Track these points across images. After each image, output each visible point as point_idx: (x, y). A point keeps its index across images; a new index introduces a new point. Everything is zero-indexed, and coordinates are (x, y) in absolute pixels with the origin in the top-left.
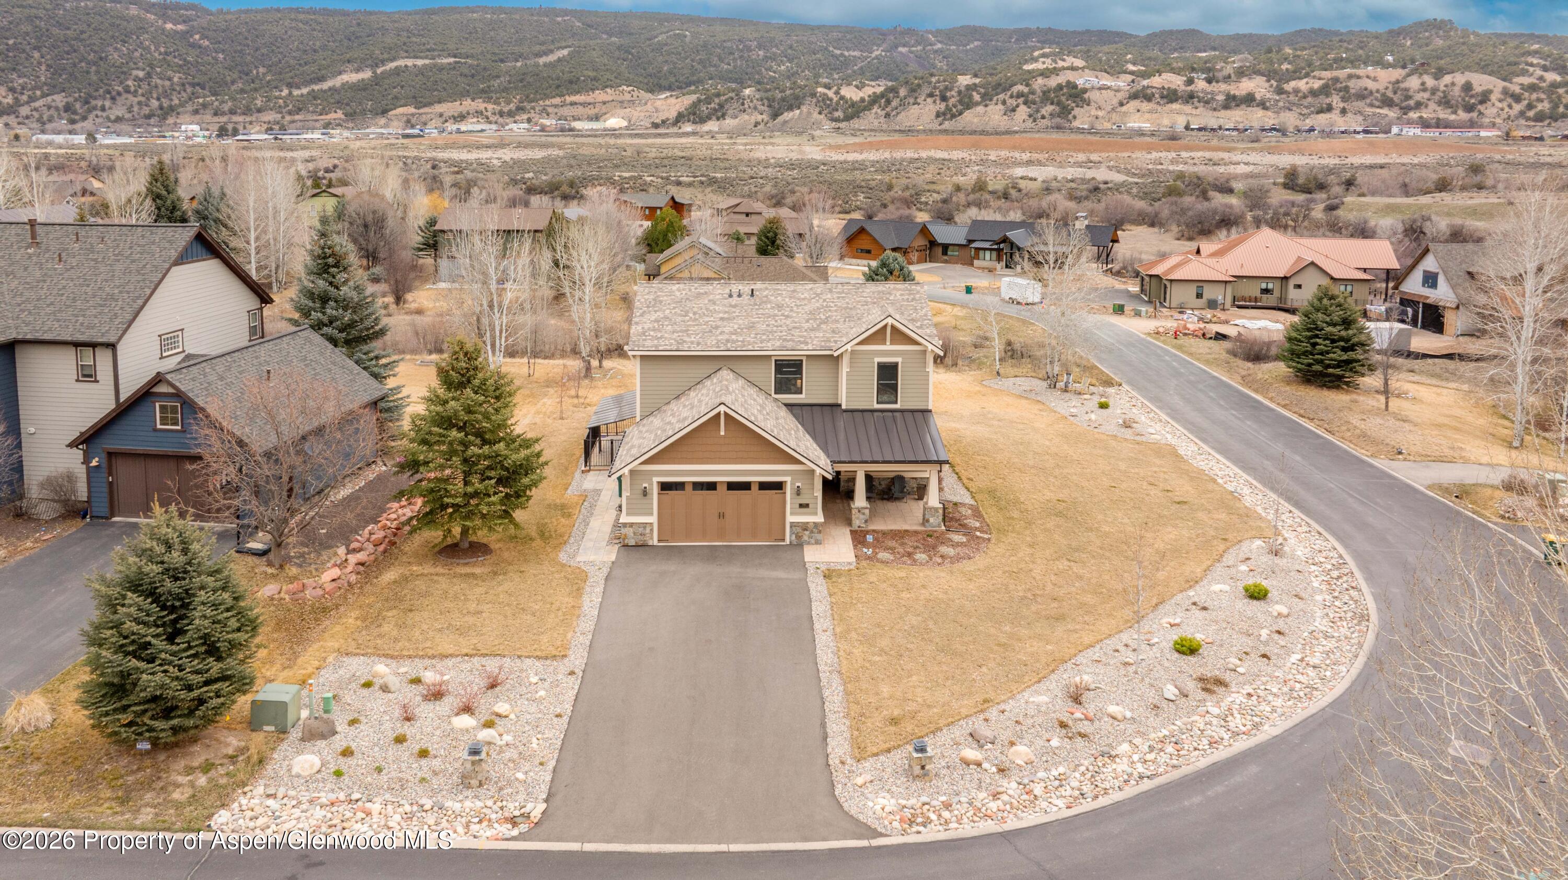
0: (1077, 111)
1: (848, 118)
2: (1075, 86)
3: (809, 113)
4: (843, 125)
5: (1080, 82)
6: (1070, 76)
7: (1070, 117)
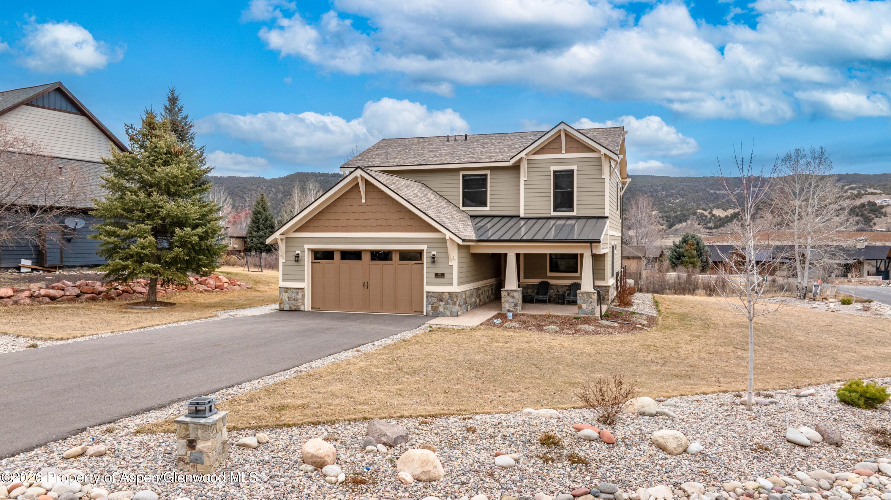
0: (876, 220)
1: (716, 227)
2: (874, 204)
3: (692, 224)
4: (714, 231)
5: (878, 202)
6: (871, 198)
7: (871, 224)
